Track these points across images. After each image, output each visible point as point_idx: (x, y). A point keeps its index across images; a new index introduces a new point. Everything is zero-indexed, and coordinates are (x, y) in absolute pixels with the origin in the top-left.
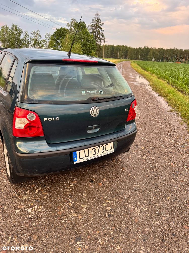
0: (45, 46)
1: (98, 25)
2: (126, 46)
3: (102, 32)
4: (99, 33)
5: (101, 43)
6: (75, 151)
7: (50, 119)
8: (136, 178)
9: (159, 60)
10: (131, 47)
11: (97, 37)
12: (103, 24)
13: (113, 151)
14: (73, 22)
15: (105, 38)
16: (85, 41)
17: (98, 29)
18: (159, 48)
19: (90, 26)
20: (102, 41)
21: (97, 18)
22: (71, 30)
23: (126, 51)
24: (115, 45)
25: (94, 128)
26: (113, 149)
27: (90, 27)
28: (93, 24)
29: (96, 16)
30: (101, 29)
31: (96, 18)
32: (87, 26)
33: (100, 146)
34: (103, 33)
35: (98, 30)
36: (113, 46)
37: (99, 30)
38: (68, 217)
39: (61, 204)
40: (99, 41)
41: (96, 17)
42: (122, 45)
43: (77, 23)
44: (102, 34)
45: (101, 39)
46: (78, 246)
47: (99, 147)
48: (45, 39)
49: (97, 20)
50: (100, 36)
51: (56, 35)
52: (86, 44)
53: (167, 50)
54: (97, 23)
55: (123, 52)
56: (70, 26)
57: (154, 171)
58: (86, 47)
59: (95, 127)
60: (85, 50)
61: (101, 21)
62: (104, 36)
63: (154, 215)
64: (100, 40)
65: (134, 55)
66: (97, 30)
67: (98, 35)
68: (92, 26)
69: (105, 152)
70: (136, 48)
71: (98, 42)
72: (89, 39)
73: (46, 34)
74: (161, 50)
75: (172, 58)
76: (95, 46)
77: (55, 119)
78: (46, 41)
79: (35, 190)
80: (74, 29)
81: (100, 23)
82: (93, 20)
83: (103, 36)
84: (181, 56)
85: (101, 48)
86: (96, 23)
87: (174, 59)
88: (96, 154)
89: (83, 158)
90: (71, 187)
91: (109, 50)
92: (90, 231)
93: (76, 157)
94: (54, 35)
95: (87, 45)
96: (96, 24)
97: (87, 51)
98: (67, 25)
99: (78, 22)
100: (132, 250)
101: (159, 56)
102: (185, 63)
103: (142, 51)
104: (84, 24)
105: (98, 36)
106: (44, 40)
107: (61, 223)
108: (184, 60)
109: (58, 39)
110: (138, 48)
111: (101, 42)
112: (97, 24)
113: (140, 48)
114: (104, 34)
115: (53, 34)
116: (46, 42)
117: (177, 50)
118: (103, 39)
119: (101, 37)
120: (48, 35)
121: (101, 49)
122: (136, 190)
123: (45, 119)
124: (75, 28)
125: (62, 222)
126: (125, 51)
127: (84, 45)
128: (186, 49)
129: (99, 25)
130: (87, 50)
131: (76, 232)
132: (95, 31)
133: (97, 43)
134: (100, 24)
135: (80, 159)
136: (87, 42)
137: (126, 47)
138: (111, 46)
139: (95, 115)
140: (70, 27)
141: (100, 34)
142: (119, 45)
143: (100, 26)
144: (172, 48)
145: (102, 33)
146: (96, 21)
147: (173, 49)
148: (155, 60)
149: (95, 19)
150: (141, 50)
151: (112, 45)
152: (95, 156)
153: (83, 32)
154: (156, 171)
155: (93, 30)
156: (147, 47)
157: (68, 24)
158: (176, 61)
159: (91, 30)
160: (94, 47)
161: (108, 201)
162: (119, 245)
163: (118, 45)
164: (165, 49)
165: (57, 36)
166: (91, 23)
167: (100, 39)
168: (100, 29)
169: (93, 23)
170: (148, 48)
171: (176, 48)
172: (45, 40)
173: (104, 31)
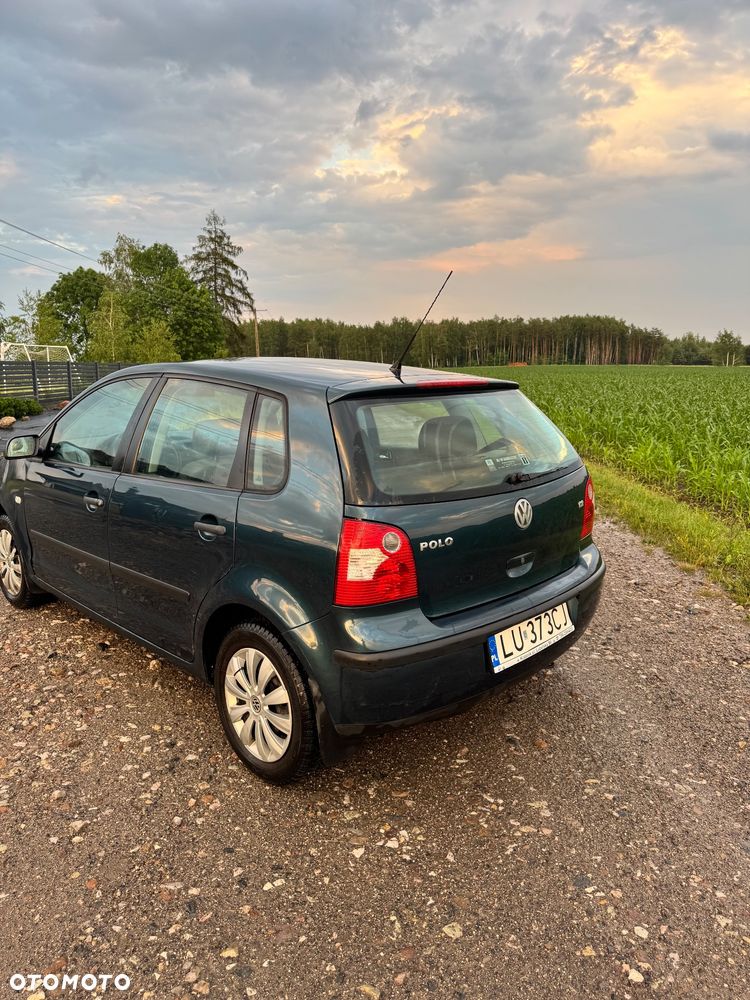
0: (23, 339)
1: (221, 255)
2: (328, 321)
3: (238, 278)
4: (230, 283)
5: (240, 317)
6: (492, 634)
7: (433, 544)
8: (624, 713)
9: (452, 362)
10: (348, 323)
11: (223, 295)
12: (240, 249)
13: (570, 628)
14: (127, 247)
15: (253, 297)
16: (180, 313)
17: (224, 269)
18: (444, 322)
19: (191, 259)
20: (243, 308)
21: (216, 232)
22: (120, 275)
23: (332, 339)
24: (288, 321)
25: (523, 561)
26: (569, 623)
27: (193, 263)
28: (200, 253)
29: (210, 223)
30: (235, 267)
31: (210, 232)
32: (181, 258)
33: (543, 615)
34: (244, 280)
35: (223, 272)
36: (281, 325)
37: (227, 271)
38: (514, 839)
39: (470, 811)
40: (232, 309)
41: (209, 227)
42: (314, 319)
43: (142, 251)
44: (239, 285)
45: (239, 301)
46: (594, 897)
47: (540, 618)
48: (18, 313)
49: (216, 236)
50: (232, 293)
51: (58, 296)
52: (187, 323)
53: (472, 325)
54: (216, 249)
55: (320, 345)
56: (115, 261)
57: (658, 687)
58: (186, 332)
59: (525, 558)
60: (185, 343)
61: (231, 240)
62: (249, 290)
63: (732, 791)
64: (235, 306)
65: (363, 349)
66: (220, 271)
67: (227, 289)
68: (198, 257)
69: (555, 631)
70: (363, 325)
71: (230, 314)
72: (196, 305)
73: (22, 296)
74: (452, 329)
75: (492, 350)
76: (222, 328)
77: (443, 542)
78: (24, 322)
79: (366, 793)
80: (129, 271)
81: (226, 248)
82: (201, 238)
83: (243, 290)
84: (520, 341)
85: (242, 335)
86: (213, 246)
87: (502, 353)
88: (538, 642)
89: (511, 654)
90: (462, 764)
91: (267, 337)
92: (599, 858)
93: (496, 653)
94: (49, 296)
95: (190, 326)
96: (214, 252)
97: (191, 348)
98: (101, 258)
99: (144, 247)
100: (731, 876)
101: (450, 347)
102: (540, 363)
103: (390, 336)
104: (170, 252)
105: (228, 293)
106: (16, 319)
107: (507, 856)
108: (535, 354)
109: (67, 309)
110: (372, 326)
111: (239, 312)
112: (218, 253)
113: (378, 325)
114: (247, 284)
115: (48, 294)
116: (23, 326)
117: (504, 322)
118: (246, 304)
119: (238, 296)
120: (31, 299)
121: (243, 337)
122: (646, 742)
123: (422, 544)
124: (133, 270)
125: (508, 853)
126: (327, 341)
127: (178, 326)
128: (534, 317)
129: (225, 254)
130: (192, 343)
131: (562, 867)
132: (212, 275)
133: (223, 318)
134: (229, 252)
135: (506, 656)
136: (187, 315)
137: (330, 325)
138: (273, 323)
139: (525, 523)
140: (113, 265)
141: (233, 285)
142: (304, 320)
143: (230, 257)
144: (488, 317)
145: (241, 282)
146: (212, 240)
147: (491, 321)
148: (436, 364)
149: (207, 236)
150: (386, 333)
151: (277, 319)
152: (535, 645)
153: (169, 281)
154: (663, 687)
155: (204, 272)
156: (403, 319)
157: (105, 255)
158: (510, 359)
159: (197, 272)
160: (219, 332)
161: (594, 781)
162: (694, 872)
163: (300, 320)
164: (466, 322)
165: (65, 299)
166: (194, 248)
167: (235, 303)
168: (230, 269)
169: (201, 246)
170: (407, 324)
171: (500, 317)
172: (22, 318)
173: (245, 273)
